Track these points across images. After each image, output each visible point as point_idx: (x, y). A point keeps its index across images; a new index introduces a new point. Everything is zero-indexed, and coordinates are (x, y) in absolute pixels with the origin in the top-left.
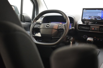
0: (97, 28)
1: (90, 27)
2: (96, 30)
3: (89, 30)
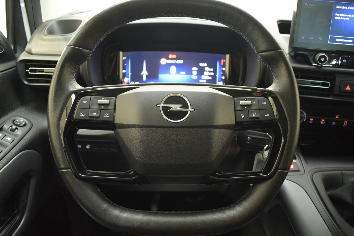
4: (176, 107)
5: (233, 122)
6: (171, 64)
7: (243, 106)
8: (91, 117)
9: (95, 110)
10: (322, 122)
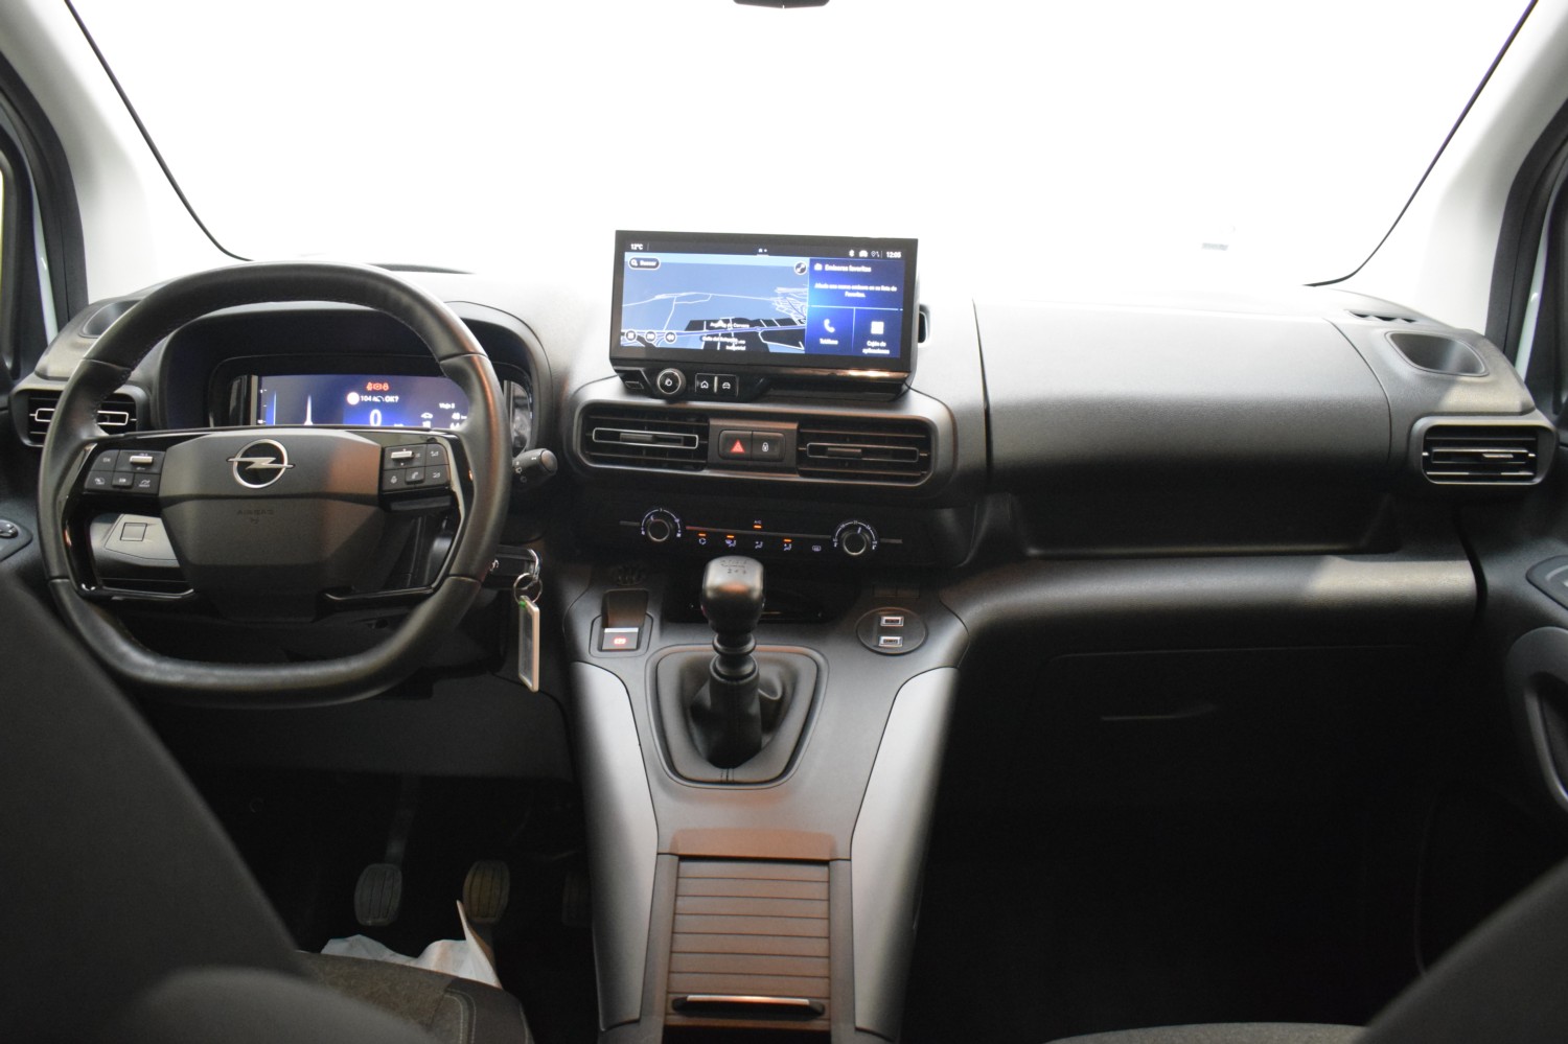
0: (772, 441)
1: (704, 433)
2: (764, 458)
3: (701, 457)
4: (263, 462)
5: (373, 490)
6: (373, 405)
7: (398, 461)
8: (115, 486)
9: (123, 474)
10: (728, 542)
